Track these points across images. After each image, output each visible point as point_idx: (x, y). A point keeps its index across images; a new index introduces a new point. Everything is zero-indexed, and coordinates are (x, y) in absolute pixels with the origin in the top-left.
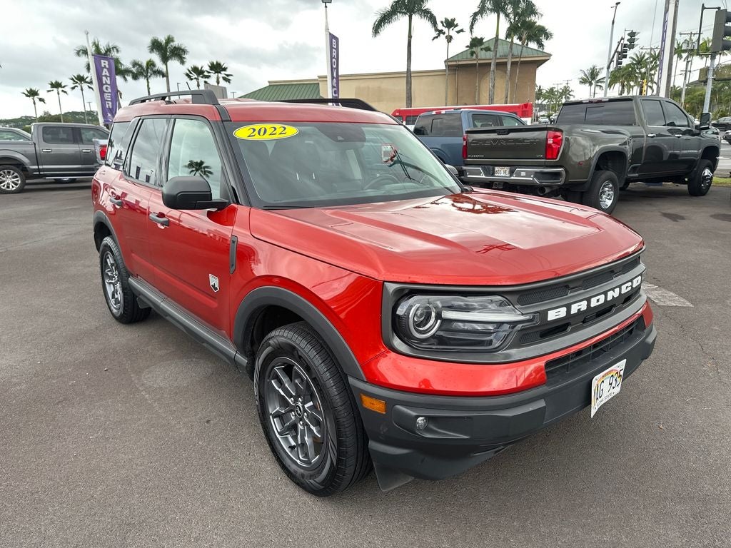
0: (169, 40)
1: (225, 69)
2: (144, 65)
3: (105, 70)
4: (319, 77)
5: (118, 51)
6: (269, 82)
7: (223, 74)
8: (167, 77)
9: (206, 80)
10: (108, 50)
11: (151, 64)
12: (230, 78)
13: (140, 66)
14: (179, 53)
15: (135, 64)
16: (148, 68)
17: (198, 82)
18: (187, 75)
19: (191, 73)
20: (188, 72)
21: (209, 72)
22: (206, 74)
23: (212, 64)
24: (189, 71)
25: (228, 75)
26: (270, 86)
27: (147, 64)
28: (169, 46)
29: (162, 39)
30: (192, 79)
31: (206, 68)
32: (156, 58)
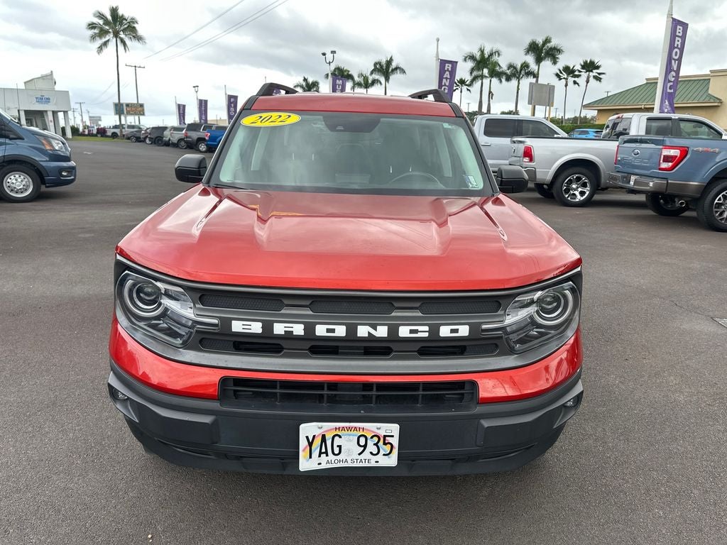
0: (547, 41)
1: (598, 67)
2: (519, 67)
3: (447, 73)
4: (711, 71)
5: (499, 54)
6: (647, 79)
7: (595, 72)
8: (538, 77)
9: (576, 79)
10: (491, 55)
11: (525, 65)
12: (601, 76)
13: (515, 68)
14: (553, 54)
15: (510, 66)
16: (521, 70)
17: (567, 82)
18: (557, 75)
19: (561, 73)
20: (558, 72)
21: (580, 72)
22: (577, 73)
23: (586, 63)
24: (560, 70)
25: (599, 74)
26: (647, 83)
27: (522, 66)
28: (546, 47)
29: (540, 41)
30: (560, 79)
31: (578, 67)
32: (530, 59)
